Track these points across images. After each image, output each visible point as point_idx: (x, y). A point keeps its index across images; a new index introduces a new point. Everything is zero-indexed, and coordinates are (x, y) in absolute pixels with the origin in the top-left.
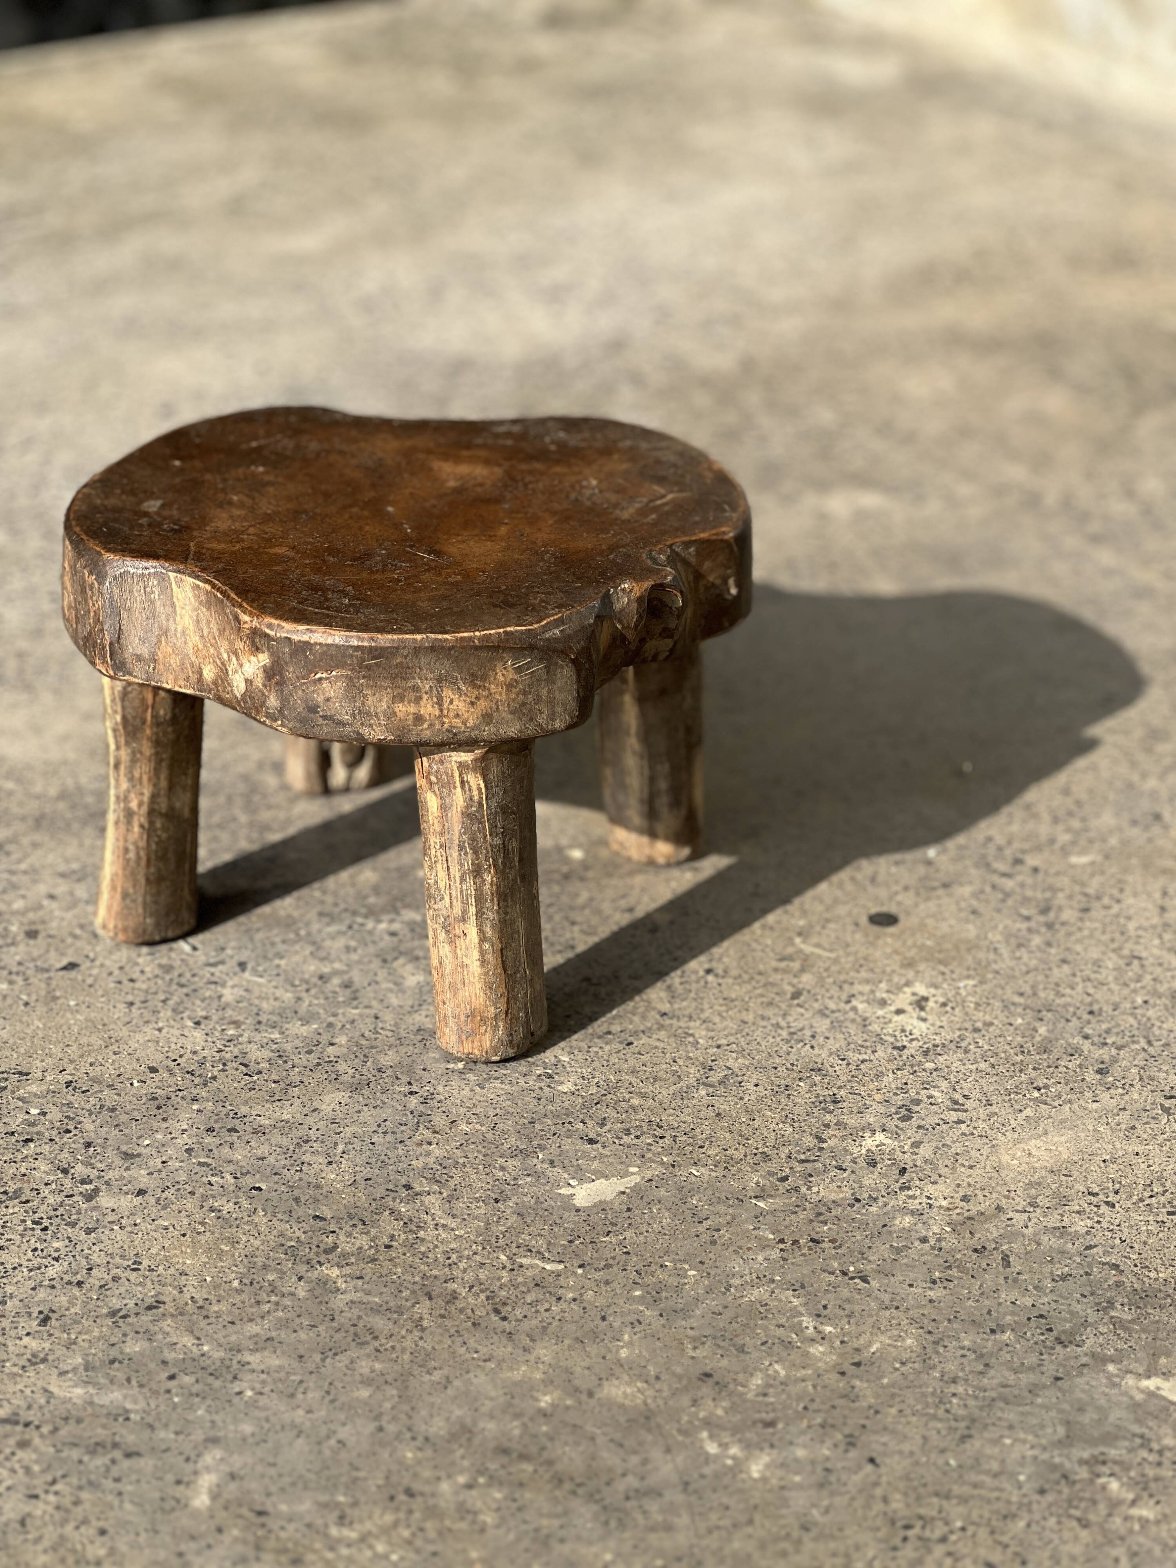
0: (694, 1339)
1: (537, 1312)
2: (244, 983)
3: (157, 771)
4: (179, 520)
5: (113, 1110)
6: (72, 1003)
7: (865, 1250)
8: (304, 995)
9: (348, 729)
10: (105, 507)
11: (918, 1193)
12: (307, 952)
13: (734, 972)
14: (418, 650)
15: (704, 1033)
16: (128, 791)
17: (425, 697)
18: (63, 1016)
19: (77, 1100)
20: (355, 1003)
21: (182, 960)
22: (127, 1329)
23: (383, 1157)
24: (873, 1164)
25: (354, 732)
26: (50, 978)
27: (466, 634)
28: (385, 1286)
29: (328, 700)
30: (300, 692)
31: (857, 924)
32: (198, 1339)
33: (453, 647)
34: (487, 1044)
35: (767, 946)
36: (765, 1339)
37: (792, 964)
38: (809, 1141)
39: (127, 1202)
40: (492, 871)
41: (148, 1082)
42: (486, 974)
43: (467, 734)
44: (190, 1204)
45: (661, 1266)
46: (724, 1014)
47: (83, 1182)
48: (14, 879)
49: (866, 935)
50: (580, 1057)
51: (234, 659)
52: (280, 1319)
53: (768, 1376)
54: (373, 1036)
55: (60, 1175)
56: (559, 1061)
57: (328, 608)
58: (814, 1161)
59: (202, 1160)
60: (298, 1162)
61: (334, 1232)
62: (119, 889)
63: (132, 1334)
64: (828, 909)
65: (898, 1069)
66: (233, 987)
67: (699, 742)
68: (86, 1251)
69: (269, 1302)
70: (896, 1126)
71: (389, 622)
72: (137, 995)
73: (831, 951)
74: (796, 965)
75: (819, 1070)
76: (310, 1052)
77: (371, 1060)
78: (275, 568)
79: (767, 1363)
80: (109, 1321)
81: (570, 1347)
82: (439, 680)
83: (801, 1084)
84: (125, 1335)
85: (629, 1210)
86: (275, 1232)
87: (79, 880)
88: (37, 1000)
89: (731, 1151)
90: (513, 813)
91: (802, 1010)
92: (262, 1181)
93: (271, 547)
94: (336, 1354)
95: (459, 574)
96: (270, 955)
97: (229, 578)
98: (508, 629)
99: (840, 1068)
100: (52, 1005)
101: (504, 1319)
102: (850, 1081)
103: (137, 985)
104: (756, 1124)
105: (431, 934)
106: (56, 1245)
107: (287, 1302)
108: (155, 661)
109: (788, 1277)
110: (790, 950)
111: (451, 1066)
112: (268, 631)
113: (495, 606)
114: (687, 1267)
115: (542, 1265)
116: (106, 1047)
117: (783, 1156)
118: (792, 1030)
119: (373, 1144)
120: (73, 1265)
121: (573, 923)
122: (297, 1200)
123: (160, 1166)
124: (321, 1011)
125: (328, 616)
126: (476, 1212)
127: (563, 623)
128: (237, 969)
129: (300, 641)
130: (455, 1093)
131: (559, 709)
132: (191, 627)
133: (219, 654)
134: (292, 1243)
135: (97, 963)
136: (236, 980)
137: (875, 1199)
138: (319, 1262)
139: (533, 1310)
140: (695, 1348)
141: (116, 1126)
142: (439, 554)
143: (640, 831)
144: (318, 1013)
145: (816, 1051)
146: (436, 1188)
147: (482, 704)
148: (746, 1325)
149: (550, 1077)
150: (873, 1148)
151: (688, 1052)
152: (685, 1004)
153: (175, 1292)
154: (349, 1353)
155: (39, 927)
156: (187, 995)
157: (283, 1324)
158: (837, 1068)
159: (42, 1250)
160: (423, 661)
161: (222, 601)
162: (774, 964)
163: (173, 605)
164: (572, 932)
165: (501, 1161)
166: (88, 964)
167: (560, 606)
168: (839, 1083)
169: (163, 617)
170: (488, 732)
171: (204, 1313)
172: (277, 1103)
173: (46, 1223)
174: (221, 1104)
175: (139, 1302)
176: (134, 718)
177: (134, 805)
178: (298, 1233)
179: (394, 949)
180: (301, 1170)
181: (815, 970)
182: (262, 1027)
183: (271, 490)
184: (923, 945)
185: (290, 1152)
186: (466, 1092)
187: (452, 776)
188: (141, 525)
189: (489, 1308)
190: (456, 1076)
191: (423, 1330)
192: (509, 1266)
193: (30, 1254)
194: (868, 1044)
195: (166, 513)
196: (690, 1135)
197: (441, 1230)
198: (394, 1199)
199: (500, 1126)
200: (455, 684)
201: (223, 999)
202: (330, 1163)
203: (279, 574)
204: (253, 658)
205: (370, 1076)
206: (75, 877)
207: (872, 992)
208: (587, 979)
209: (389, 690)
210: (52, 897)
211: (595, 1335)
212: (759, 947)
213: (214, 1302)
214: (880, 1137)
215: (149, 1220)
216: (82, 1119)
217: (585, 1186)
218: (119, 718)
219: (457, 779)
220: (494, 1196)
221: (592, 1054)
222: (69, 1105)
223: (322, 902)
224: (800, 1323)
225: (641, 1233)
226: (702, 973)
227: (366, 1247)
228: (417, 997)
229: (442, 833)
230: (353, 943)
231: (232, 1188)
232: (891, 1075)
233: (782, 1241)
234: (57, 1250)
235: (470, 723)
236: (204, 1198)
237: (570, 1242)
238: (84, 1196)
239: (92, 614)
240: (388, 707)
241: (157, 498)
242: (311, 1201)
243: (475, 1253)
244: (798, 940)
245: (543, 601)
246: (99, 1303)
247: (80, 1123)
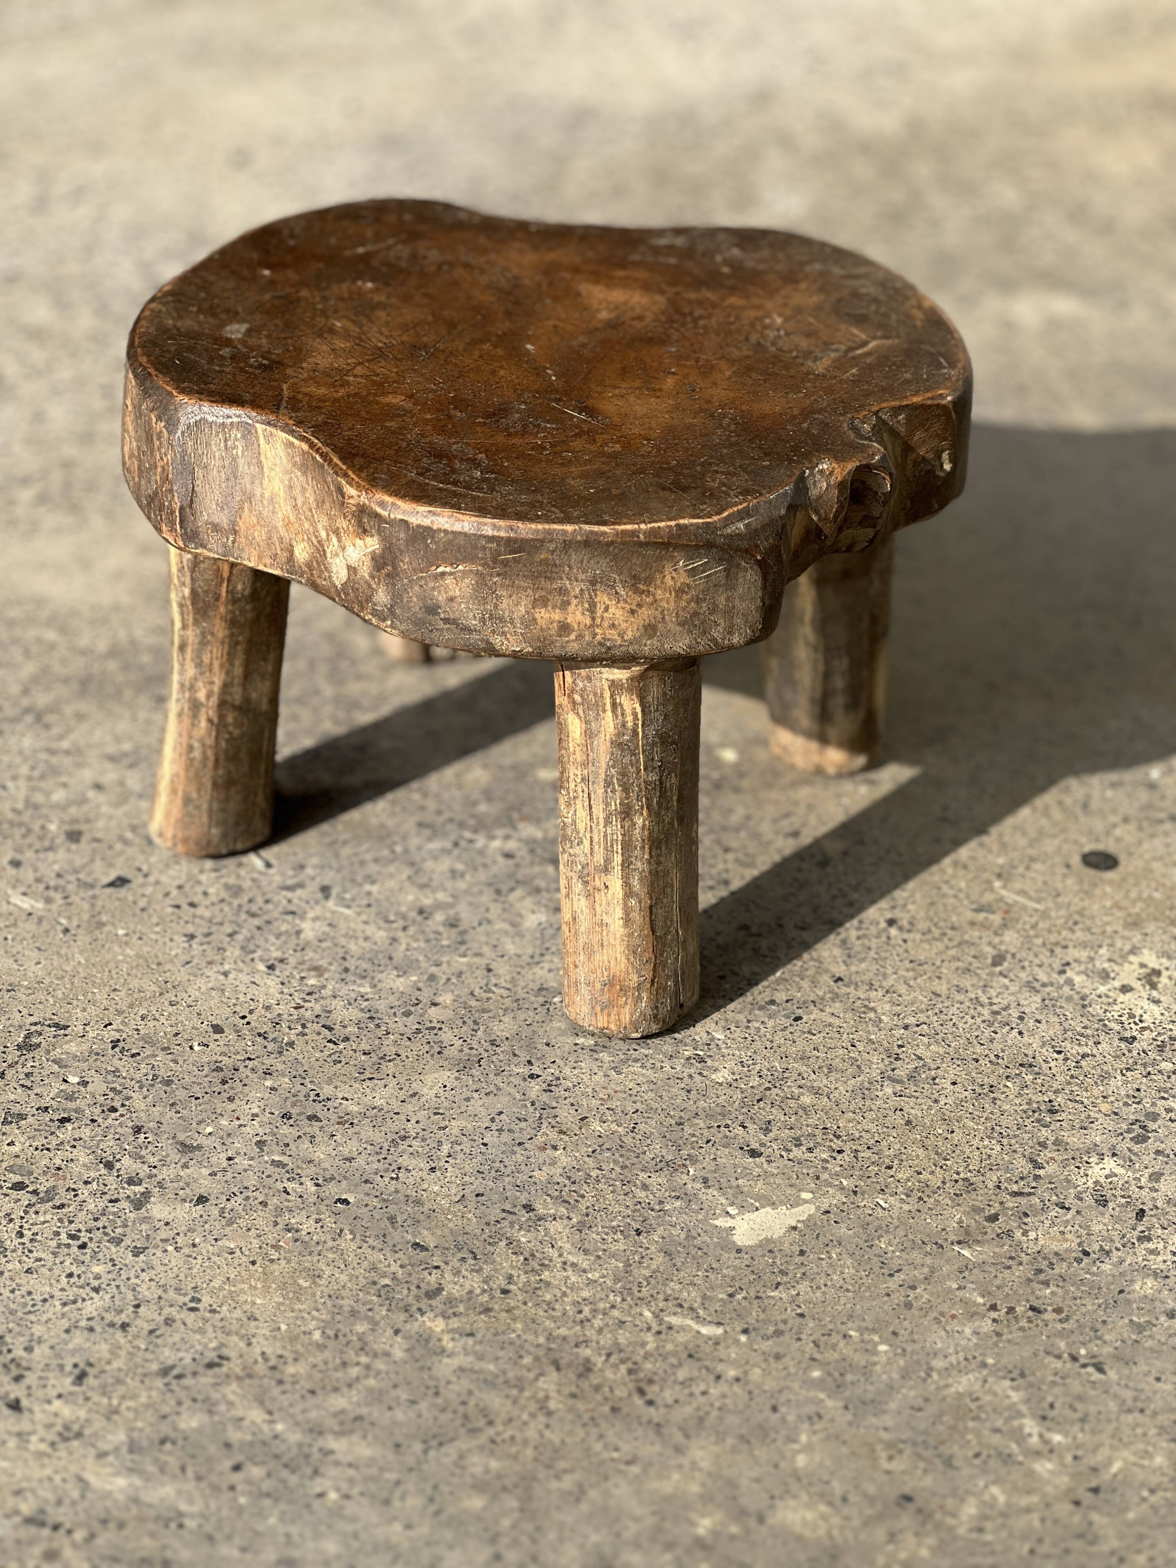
0: (890, 1445)
1: (691, 1395)
2: (328, 915)
3: (231, 656)
4: (269, 352)
5: (168, 1082)
6: (121, 932)
7: (1099, 1326)
8: (400, 934)
9: (475, 636)
10: (178, 330)
11: (1161, 1246)
12: (404, 876)
13: (923, 925)
14: (568, 545)
15: (887, 1007)
16: (196, 679)
17: (574, 602)
18: (109, 950)
19: (125, 1065)
20: (463, 948)
21: (254, 880)
22: (182, 1395)
23: (497, 1165)
24: (1103, 1202)
25: (482, 640)
26: (94, 897)
27: (629, 527)
28: (502, 1348)
29: (452, 599)
30: (417, 588)
31: (1068, 866)
32: (270, 1413)
33: (612, 543)
34: (626, 1016)
35: (960, 890)
36: (977, 1449)
37: (992, 917)
38: (1022, 1166)
39: (184, 1213)
40: (645, 812)
41: (212, 1046)
42: (630, 935)
43: (623, 649)
44: (261, 1219)
45: (845, 1336)
46: (912, 983)
47: (131, 1182)
48: (54, 760)
49: (1080, 882)
50: (738, 1034)
51: (334, 540)
52: (370, 1390)
53: (984, 1503)
54: (485, 995)
55: (103, 1171)
56: (713, 1039)
57: (455, 483)
58: (1030, 1194)
59: (277, 1158)
60: (394, 1167)
61: (437, 1267)
62: (180, 793)
63: (188, 1403)
64: (1032, 843)
65: (1128, 1069)
66: (315, 919)
67: (885, 633)
68: (133, 1281)
69: (358, 1364)
70: (1130, 1150)
71: (532, 505)
72: (200, 926)
73: (1038, 901)
74: (996, 919)
75: (1031, 1066)
76: (407, 1014)
77: (482, 1028)
78: (388, 424)
79: (981, 1484)
80: (159, 1383)
81: (734, 1450)
82: (593, 582)
83: (1009, 1084)
84: (179, 1403)
85: (802, 1253)
86: (365, 1264)
87: (131, 766)
88: (79, 926)
89: (925, 1176)
90: (674, 742)
91: (1006, 981)
92: (350, 1191)
93: (383, 394)
94: (441, 1444)
95: (618, 442)
96: (359, 878)
97: (331, 436)
98: (682, 521)
99: (1056, 1065)
100: (97, 932)
101: (650, 1403)
102: (1069, 1083)
103: (200, 911)
104: (956, 1137)
105: (563, 882)
106: (97, 1269)
107: (380, 1365)
108: (235, 532)
109: (1004, 1361)
110: (988, 897)
111: (580, 1041)
112: (379, 510)
113: (664, 489)
114: (876, 1338)
115: (696, 1327)
116: (161, 994)
117: (991, 1185)
118: (995, 1008)
119: (485, 1145)
120: (116, 1299)
121: (727, 850)
122: (392, 1219)
123: (225, 1164)
124: (421, 958)
125: (455, 494)
126: (613, 1248)
127: (749, 515)
128: (319, 895)
129: (419, 526)
130: (586, 1078)
131: (739, 621)
132: (282, 493)
133: (316, 530)
134: (387, 1281)
135: (151, 879)
136: (318, 911)
137: (1108, 1253)
138: (420, 1309)
139: (686, 1391)
140: (890, 1458)
141: (172, 1105)
142: (591, 412)
143: (809, 735)
144: (417, 961)
145: (1026, 1039)
146: (563, 1210)
147: (645, 613)
148: (953, 1428)
149: (702, 1061)
150: (1102, 1180)
151: (869, 1032)
152: (863, 966)
153: (242, 1344)
154: (457, 1444)
155: (83, 827)
156: (259, 928)
157: (375, 1397)
158: (1053, 1064)
159: (79, 1276)
160: (574, 558)
161: (322, 466)
162: (970, 915)
163: (260, 465)
164: (725, 862)
165: (643, 1176)
166: (141, 880)
167: (746, 492)
168: (1056, 1086)
169: (247, 479)
170: (649, 647)
171: (278, 1375)
172: (368, 1083)
173: (84, 1237)
174: (299, 1080)
175: (197, 1356)
176: (206, 592)
177: (201, 695)
178: (394, 1268)
179: (510, 876)
180: (397, 1178)
181: (1019, 926)
182: (350, 977)
183: (382, 314)
184: (1150, 897)
185: (384, 1151)
186: (599, 1078)
187: (602, 696)
188: (223, 358)
189: (632, 1386)
190: (585, 1055)
191: (549, 1414)
192: (655, 1327)
193: (64, 1280)
194: (1089, 1032)
195: (253, 342)
196: (875, 1149)
197: (570, 1273)
198: (512, 1224)
199: (641, 1126)
200: (613, 587)
201: (302, 936)
202: (433, 1170)
203: (394, 433)
204: (358, 542)
205: (481, 1050)
206: (126, 761)
207: (1091, 959)
208: (745, 927)
209: (530, 592)
210: (98, 787)
211: (764, 1432)
212: (951, 892)
213: (290, 1360)
214: (1110, 1164)
215: (210, 1238)
216: (131, 1093)
217: (748, 1216)
218: (187, 592)
219: (608, 701)
220: (636, 1226)
221: (752, 1031)
222: (115, 1072)
223: (422, 808)
224: (1021, 1428)
225: (818, 1288)
226: (883, 925)
227: (478, 1291)
228: (538, 942)
229: (585, 764)
230: (460, 867)
231: (313, 1199)
232: (1119, 1077)
233: (993, 1307)
234: (97, 1277)
235: (629, 636)
236: (279, 1211)
237: (731, 1295)
238: (131, 1202)
239: (159, 470)
240: (527, 612)
241: (243, 321)
242: (409, 1222)
243: (613, 1307)
244: (997, 884)
245: (724, 485)
246: (148, 1356)
247: (128, 1099)
